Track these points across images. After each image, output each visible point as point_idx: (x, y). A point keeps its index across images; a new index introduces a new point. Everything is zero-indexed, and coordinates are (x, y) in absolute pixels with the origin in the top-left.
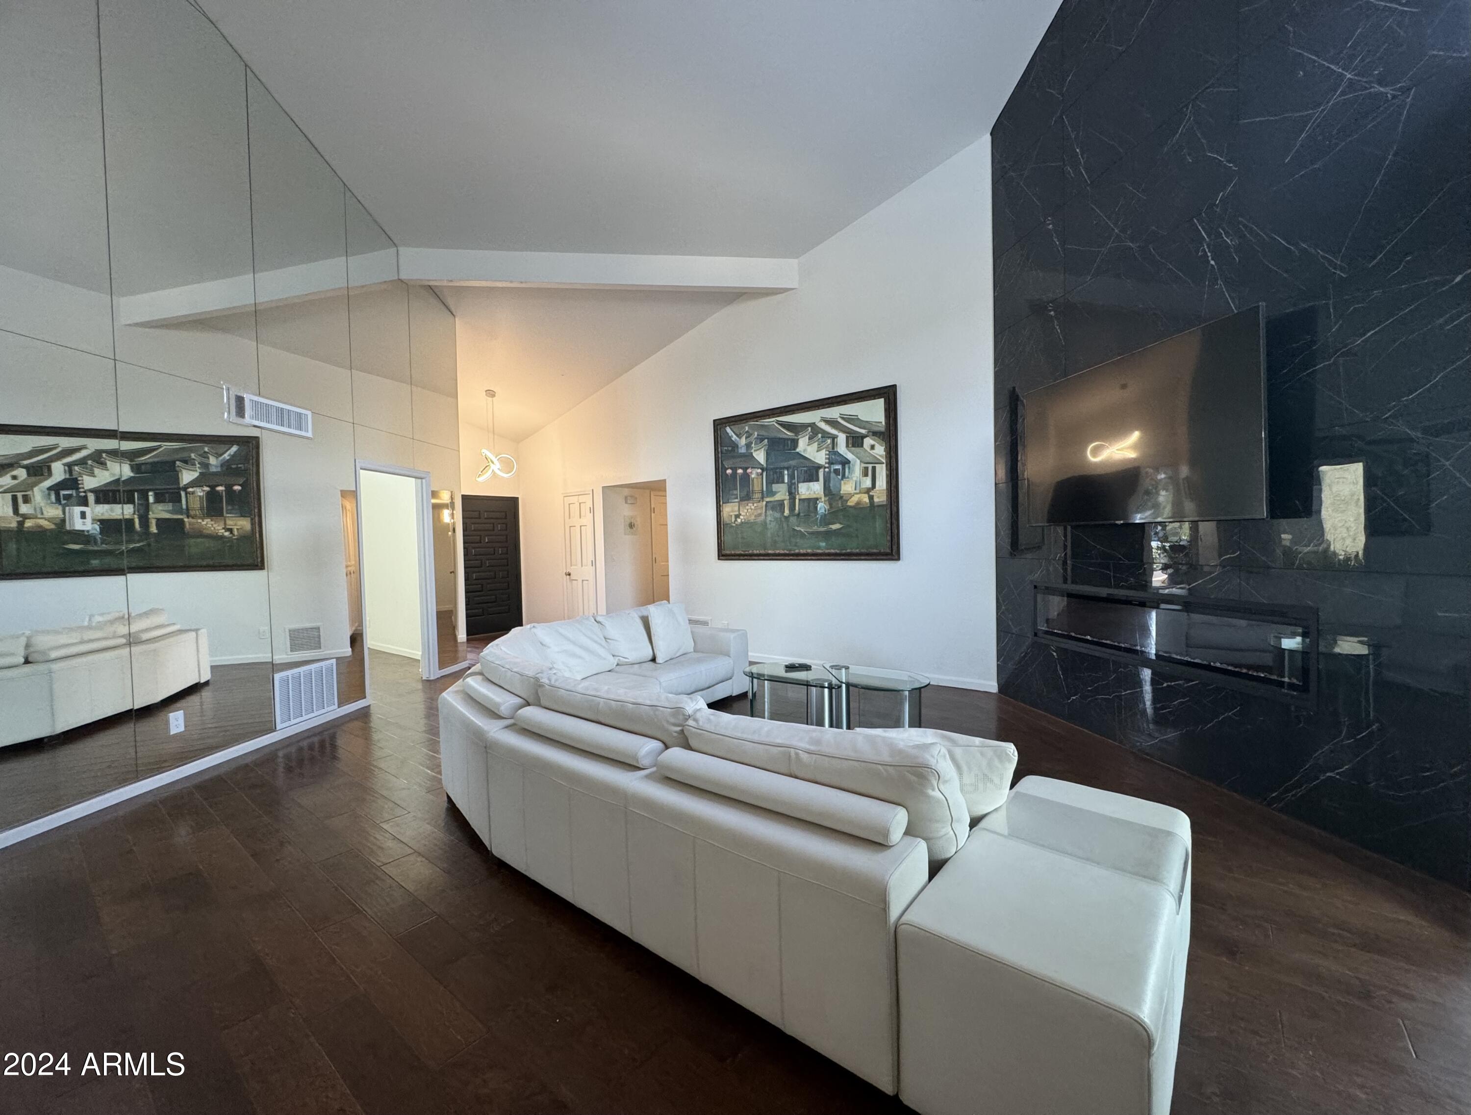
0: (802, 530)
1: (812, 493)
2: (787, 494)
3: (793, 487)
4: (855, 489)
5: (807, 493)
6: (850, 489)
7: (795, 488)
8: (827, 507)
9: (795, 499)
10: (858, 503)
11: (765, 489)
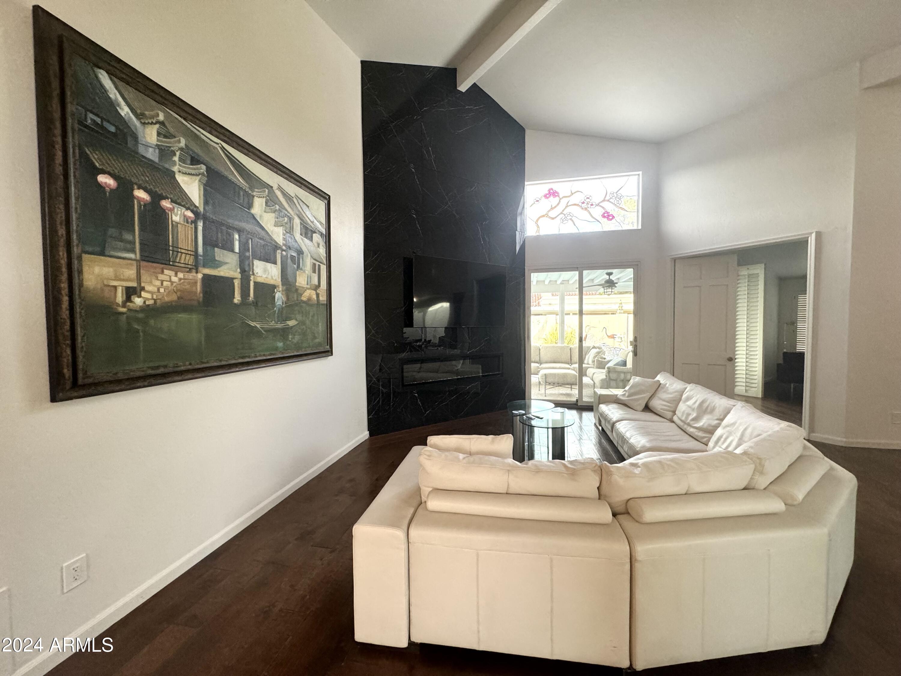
0: (258, 326)
1: (270, 277)
2: (239, 270)
3: (247, 263)
4: (307, 284)
5: (265, 276)
6: (303, 283)
7: (249, 265)
8: (284, 299)
9: (249, 281)
10: (309, 299)
11: (200, 250)
